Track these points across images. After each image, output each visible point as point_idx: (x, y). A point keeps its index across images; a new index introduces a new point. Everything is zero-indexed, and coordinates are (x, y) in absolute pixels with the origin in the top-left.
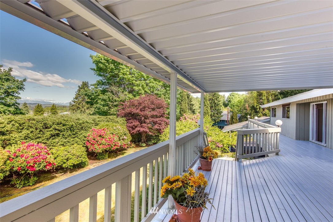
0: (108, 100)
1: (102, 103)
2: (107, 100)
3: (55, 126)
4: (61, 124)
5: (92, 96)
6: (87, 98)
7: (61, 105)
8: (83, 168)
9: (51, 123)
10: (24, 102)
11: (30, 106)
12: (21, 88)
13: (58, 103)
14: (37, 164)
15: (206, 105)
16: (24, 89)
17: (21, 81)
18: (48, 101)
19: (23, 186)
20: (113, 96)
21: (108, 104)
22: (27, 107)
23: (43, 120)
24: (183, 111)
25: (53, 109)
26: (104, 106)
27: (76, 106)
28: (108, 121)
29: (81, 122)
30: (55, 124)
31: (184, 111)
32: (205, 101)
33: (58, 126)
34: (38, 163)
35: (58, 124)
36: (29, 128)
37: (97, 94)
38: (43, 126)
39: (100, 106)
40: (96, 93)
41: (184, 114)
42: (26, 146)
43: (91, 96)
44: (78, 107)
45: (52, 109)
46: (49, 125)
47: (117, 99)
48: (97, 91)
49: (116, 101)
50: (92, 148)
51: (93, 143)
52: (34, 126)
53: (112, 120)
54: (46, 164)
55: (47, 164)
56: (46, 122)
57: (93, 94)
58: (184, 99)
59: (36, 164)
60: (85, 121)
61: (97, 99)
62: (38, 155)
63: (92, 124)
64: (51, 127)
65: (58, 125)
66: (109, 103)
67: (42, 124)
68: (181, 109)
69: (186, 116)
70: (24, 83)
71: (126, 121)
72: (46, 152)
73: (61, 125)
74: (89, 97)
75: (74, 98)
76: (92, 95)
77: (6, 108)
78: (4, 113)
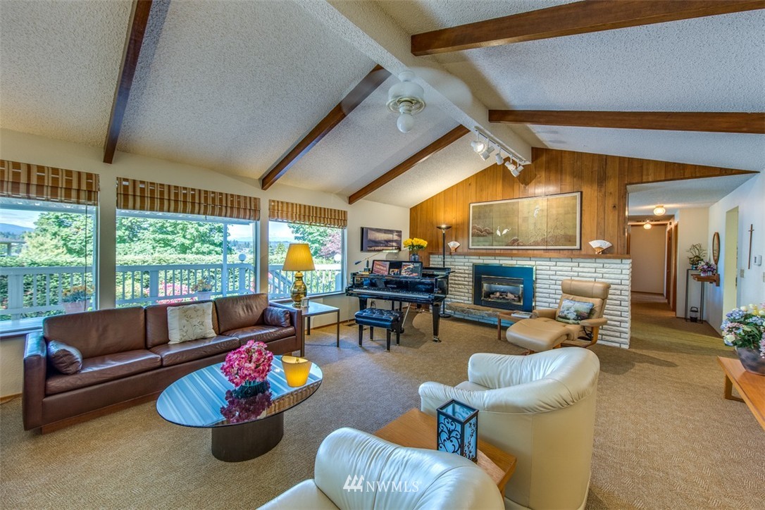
77: (212, 247)
78: (209, 253)
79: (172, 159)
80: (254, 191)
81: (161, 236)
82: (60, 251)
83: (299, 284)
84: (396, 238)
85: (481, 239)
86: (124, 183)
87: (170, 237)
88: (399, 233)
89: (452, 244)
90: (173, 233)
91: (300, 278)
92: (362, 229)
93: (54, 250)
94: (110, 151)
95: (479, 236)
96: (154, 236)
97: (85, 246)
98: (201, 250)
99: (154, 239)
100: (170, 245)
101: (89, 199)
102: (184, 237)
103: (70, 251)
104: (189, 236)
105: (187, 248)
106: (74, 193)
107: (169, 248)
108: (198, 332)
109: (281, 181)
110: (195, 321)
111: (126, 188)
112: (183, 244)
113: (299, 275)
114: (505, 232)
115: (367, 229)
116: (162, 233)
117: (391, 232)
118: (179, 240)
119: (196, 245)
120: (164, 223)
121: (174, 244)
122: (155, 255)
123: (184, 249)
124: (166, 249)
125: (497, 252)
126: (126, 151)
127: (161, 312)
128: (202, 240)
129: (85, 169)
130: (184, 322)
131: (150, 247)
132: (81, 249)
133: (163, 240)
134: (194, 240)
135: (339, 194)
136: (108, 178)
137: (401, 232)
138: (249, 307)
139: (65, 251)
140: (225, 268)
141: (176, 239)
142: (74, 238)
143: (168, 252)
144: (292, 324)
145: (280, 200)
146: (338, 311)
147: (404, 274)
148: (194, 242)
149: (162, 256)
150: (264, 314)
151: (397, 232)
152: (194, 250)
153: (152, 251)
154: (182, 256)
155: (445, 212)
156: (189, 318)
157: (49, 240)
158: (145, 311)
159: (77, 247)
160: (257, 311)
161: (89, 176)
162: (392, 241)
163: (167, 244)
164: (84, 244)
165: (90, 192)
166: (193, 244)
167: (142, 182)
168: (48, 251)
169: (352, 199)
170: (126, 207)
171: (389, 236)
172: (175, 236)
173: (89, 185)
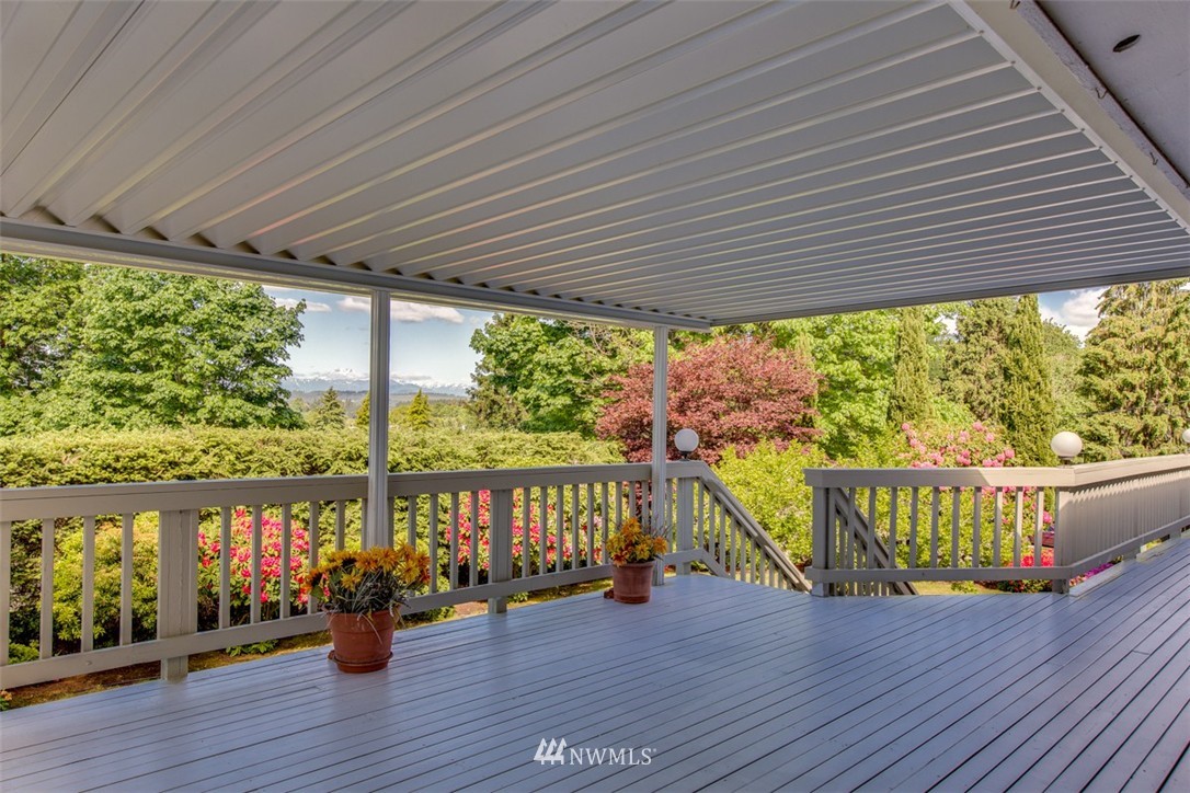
0: (570, 367)
1: (549, 381)
2: (566, 369)
3: (341, 463)
4: (358, 459)
5: (512, 354)
6: (494, 362)
7: (452, 395)
8: (431, 621)
9: (328, 455)
10: (327, 389)
11: (349, 403)
12: (291, 336)
13: (443, 387)
14: (272, 583)
15: (1027, 378)
16: (302, 339)
17: (291, 312)
18: (408, 382)
19: (242, 652)
20: (589, 349)
21: (570, 386)
22: (337, 406)
23: (303, 445)
24: (900, 408)
25: (416, 412)
26: (553, 394)
27: (487, 397)
28: (540, 453)
29: (428, 452)
30: (342, 459)
31: (907, 412)
32: (1023, 355)
33: (350, 466)
34: (274, 579)
35: (351, 459)
36: (265, 468)
37: (530, 345)
38: (302, 464)
39: (538, 393)
40: (525, 341)
41: (907, 425)
42: (247, 525)
43: (508, 353)
44: (494, 402)
45: (413, 413)
46: (322, 460)
47: (607, 363)
48: (530, 334)
49: (601, 372)
50: (465, 554)
51: (467, 534)
52: (277, 463)
53: (558, 449)
54: (297, 586)
55: (302, 586)
56: (313, 448)
57: (516, 345)
58: (906, 348)
59: (269, 582)
60: (448, 450)
61: (531, 366)
62: (276, 554)
63: (474, 461)
64: (329, 467)
65: (350, 463)
66: (574, 379)
67: (302, 456)
68: (894, 398)
69: (914, 433)
70: (301, 318)
71: (625, 454)
72: (300, 546)
73: (360, 463)
74: (502, 359)
75: (480, 367)
76: (511, 349)
77: (248, 407)
78: (244, 424)
87: (139, 379)
90: (145, 367)
107: (135, 408)
118: (164, 387)
120: (122, 341)
121: (149, 398)
124: (127, 411)
141: (155, 384)
152: (202, 414)
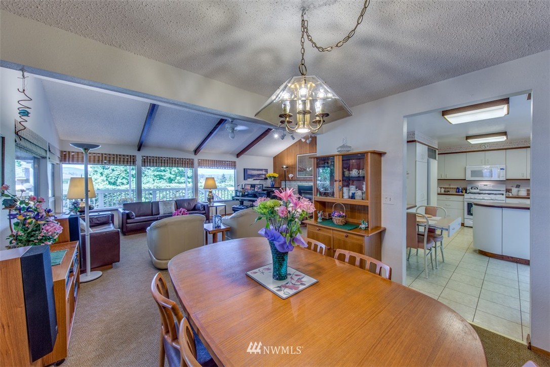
79: (160, 147)
80: (192, 156)
81: (158, 173)
82: (105, 183)
83: (210, 194)
84: (264, 172)
85: (302, 172)
86: (144, 158)
88: (266, 171)
89: (291, 176)
91: (211, 192)
92: (244, 169)
93: (102, 182)
94: (140, 147)
95: (301, 171)
96: (154, 173)
97: (117, 180)
98: (181, 181)
99: (154, 175)
100: (163, 179)
101: (133, 164)
102: (170, 173)
103: (110, 183)
104: (173, 173)
105: (172, 180)
106: (129, 163)
108: (169, 211)
109: (202, 150)
110: (169, 207)
111: (145, 159)
112: (170, 178)
113: (210, 191)
114: (310, 169)
115: (247, 169)
116: (158, 171)
117: (262, 170)
119: (178, 178)
122: (154, 184)
123: (171, 180)
125: (308, 179)
126: (144, 146)
127: (157, 203)
128: (181, 175)
129: (132, 154)
130: (165, 207)
131: (152, 180)
132: (115, 182)
133: (159, 175)
134: (176, 175)
135: (232, 154)
136: (139, 157)
137: (267, 170)
138: (189, 204)
139: (108, 183)
140: (186, 190)
142: (111, 175)
143: (162, 182)
144: (204, 209)
145: (203, 159)
146: (225, 206)
147: (256, 190)
148: (176, 176)
149: (158, 185)
150: (195, 206)
151: (265, 170)
153: (153, 182)
154: (168, 184)
155: (287, 159)
156: (166, 206)
157: (99, 177)
158: (152, 203)
159: (112, 181)
160: (192, 206)
161: (133, 156)
162: (262, 175)
163: (161, 177)
164: (116, 179)
165: (134, 162)
166: (175, 178)
167: (150, 157)
168: (99, 184)
169: (238, 155)
170: (145, 166)
171: (260, 172)
172: (165, 173)
173: (133, 159)
